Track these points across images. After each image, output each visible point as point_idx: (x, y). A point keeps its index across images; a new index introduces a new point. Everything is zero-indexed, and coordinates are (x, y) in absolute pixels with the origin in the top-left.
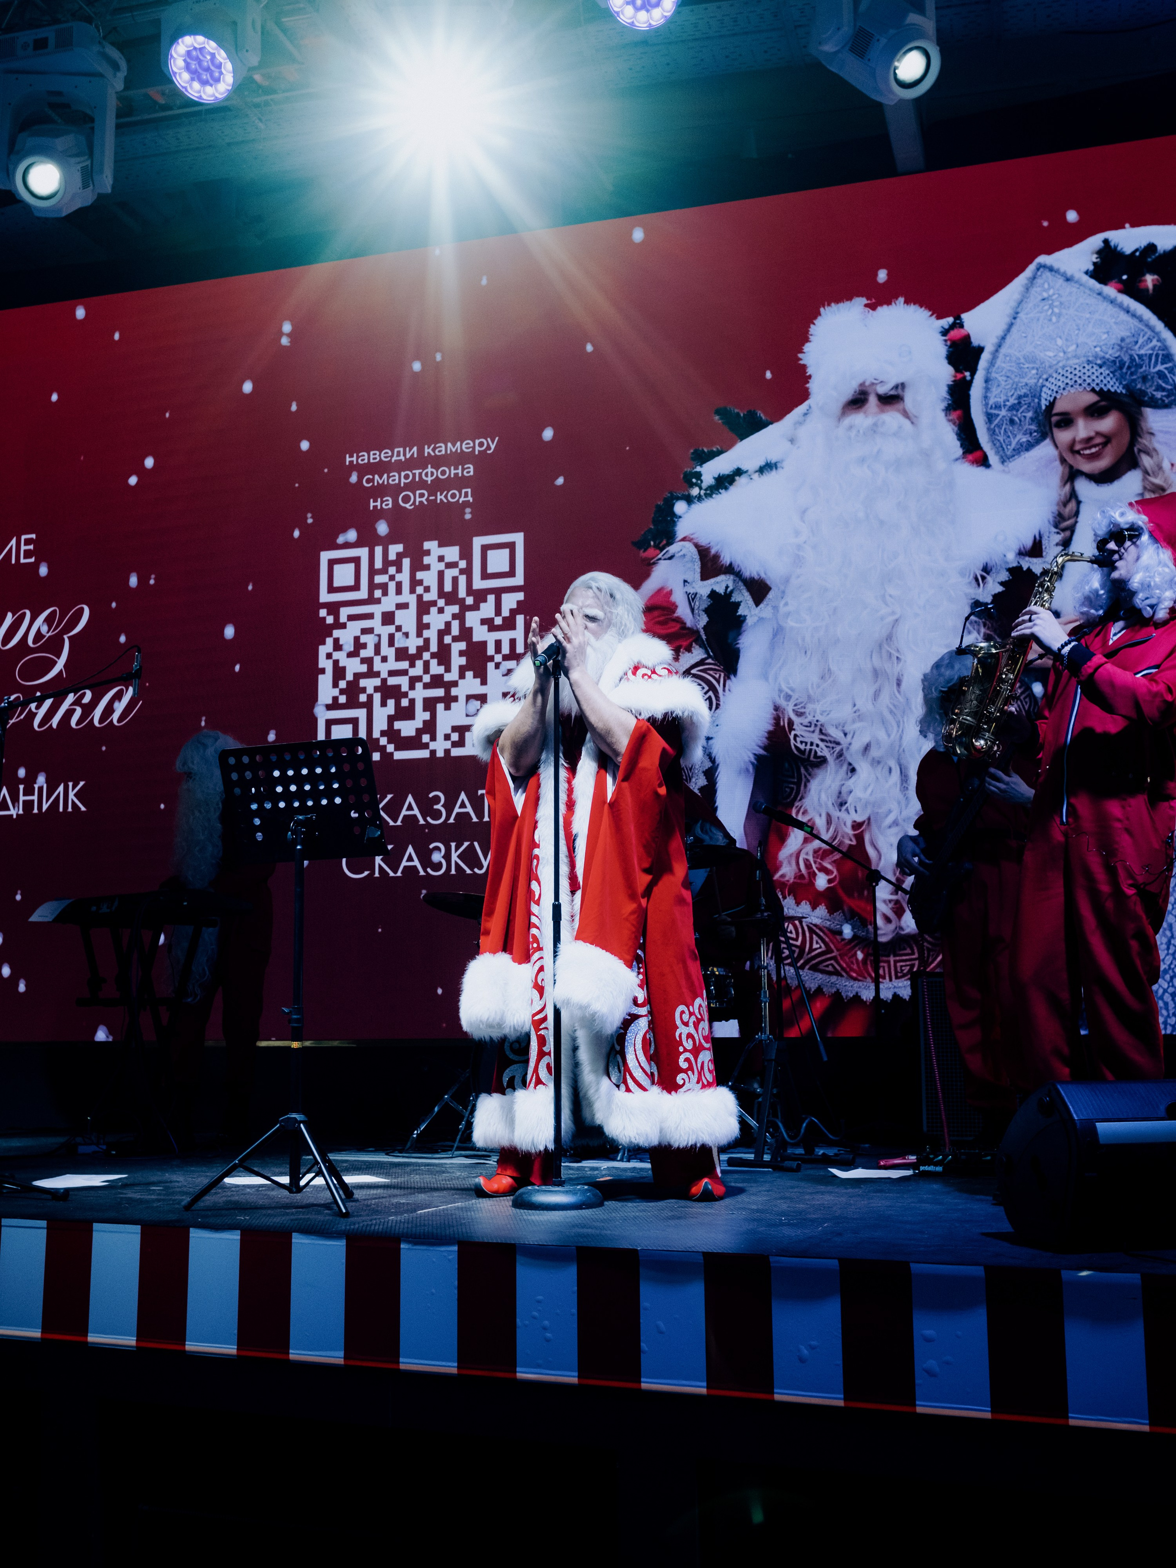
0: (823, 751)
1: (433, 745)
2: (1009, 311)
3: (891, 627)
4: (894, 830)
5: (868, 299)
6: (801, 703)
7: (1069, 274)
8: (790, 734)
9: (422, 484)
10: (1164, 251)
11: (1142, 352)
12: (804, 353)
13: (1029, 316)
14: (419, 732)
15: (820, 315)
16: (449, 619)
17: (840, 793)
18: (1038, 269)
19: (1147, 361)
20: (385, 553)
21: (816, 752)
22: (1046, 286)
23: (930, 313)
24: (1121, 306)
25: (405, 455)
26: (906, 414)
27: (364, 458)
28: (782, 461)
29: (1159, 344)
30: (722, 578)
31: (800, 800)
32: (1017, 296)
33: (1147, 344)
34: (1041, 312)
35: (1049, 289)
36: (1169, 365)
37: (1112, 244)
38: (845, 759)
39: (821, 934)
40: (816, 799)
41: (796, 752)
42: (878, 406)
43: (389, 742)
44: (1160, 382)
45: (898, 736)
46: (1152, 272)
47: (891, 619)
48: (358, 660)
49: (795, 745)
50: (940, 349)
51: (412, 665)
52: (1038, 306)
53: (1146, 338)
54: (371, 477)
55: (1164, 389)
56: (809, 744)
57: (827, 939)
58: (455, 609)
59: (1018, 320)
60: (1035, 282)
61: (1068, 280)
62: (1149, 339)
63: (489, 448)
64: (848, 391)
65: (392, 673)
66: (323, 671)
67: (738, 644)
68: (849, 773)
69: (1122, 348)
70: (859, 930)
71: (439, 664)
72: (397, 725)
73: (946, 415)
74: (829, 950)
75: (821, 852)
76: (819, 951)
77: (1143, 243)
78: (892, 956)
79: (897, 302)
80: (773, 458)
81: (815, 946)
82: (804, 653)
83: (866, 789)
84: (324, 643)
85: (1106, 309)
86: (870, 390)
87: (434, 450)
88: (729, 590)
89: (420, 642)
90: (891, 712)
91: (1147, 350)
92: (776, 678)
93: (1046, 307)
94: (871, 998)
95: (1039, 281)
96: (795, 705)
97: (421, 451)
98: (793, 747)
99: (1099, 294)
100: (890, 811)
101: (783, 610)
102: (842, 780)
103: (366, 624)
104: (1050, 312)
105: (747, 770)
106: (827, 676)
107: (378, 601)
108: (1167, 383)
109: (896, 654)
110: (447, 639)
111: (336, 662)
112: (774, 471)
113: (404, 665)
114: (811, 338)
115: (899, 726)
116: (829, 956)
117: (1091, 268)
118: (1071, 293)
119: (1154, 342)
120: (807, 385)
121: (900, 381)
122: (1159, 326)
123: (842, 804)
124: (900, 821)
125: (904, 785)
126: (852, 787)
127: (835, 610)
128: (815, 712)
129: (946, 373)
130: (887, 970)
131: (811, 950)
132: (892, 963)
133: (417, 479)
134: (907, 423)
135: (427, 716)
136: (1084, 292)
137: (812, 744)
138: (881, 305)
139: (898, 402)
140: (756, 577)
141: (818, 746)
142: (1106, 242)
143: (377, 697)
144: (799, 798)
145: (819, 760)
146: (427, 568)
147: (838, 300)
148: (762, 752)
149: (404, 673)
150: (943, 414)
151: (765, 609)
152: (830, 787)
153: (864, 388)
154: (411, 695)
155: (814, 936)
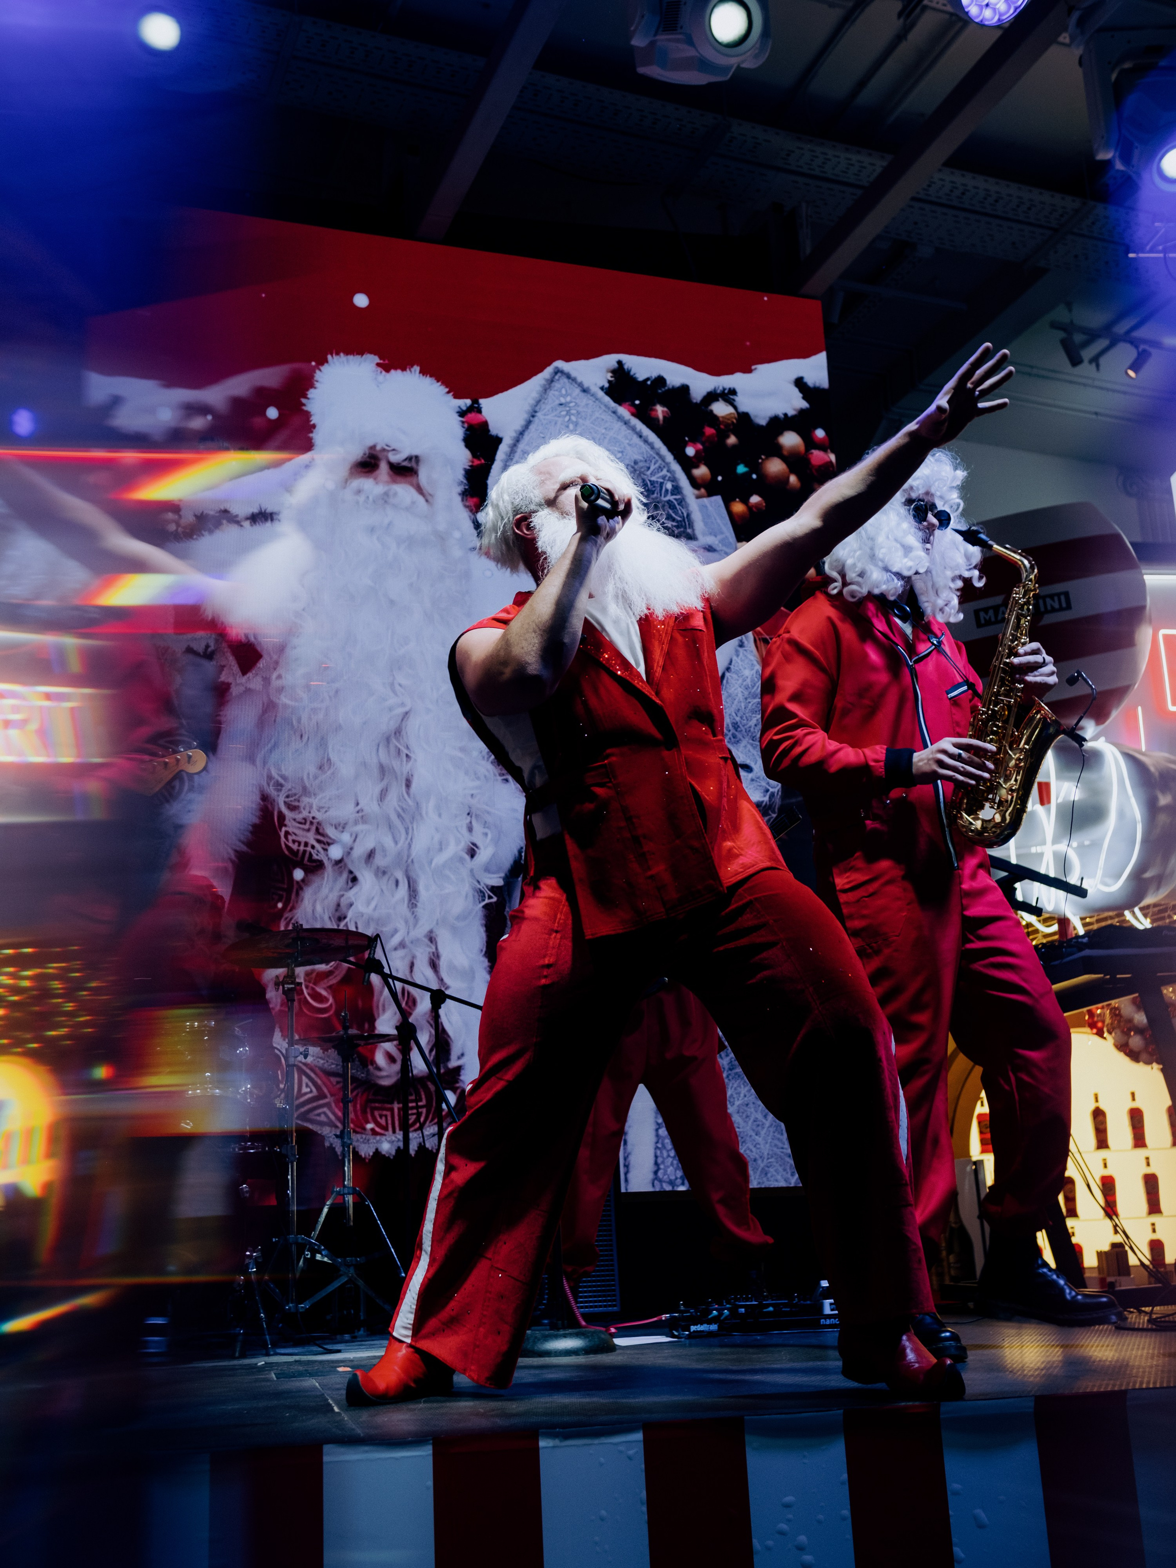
0: (320, 854)
2: (527, 408)
3: (400, 720)
4: (401, 953)
5: (381, 359)
6: (295, 795)
7: (586, 385)
8: (281, 831)
10: (673, 387)
11: (653, 479)
12: (308, 399)
13: (547, 417)
15: (327, 362)
17: (338, 905)
18: (556, 373)
19: (658, 489)
21: (311, 854)
22: (563, 391)
23: (447, 390)
24: (633, 429)
26: (419, 489)
28: (277, 514)
29: (669, 475)
30: (201, 634)
31: (291, 910)
32: (535, 395)
33: (658, 472)
34: (559, 417)
35: (567, 395)
36: (678, 497)
37: (626, 367)
38: (345, 865)
39: (312, 1075)
40: (309, 910)
41: (286, 852)
42: (390, 476)
44: (671, 512)
45: (407, 842)
46: (663, 404)
47: (401, 710)
49: (285, 844)
50: (455, 430)
52: (556, 410)
53: (657, 465)
55: (674, 520)
56: (302, 844)
57: (319, 1082)
59: (536, 419)
60: (553, 384)
61: (585, 391)
62: (660, 467)
64: (357, 452)
67: (219, 715)
68: (349, 882)
69: (635, 470)
70: (358, 1071)
73: (463, 500)
74: (321, 1096)
75: (314, 975)
76: (310, 1095)
77: (654, 375)
78: (396, 1103)
79: (413, 370)
80: (268, 507)
81: (305, 1090)
82: (298, 738)
83: (368, 903)
85: (620, 429)
86: (380, 455)
88: (210, 650)
90: (399, 816)
91: (658, 478)
92: (265, 763)
93: (564, 413)
94: (371, 1154)
95: (556, 385)
98: (283, 846)
99: (614, 412)
100: (396, 931)
101: (275, 683)
102: (340, 890)
104: (567, 418)
105: (226, 869)
106: (326, 768)
108: (676, 514)
109: (406, 751)
112: (269, 524)
114: (317, 385)
115: (407, 833)
116: (321, 1102)
117: (607, 385)
118: (587, 405)
119: (664, 472)
120: (311, 435)
121: (415, 452)
122: (669, 457)
124: (408, 943)
125: (413, 901)
126: (353, 899)
127: (337, 692)
128: (311, 807)
129: (462, 457)
130: (389, 1118)
131: (300, 1094)
132: (396, 1111)
134: (421, 499)
136: (600, 407)
137: (306, 844)
138: (396, 369)
139: (411, 475)
140: (244, 639)
141: (313, 847)
142: (620, 363)
144: (289, 908)
145: (314, 864)
147: (348, 352)
148: (244, 848)
150: (459, 498)
151: (254, 681)
152: (327, 897)
153: (374, 452)
155: (304, 1078)
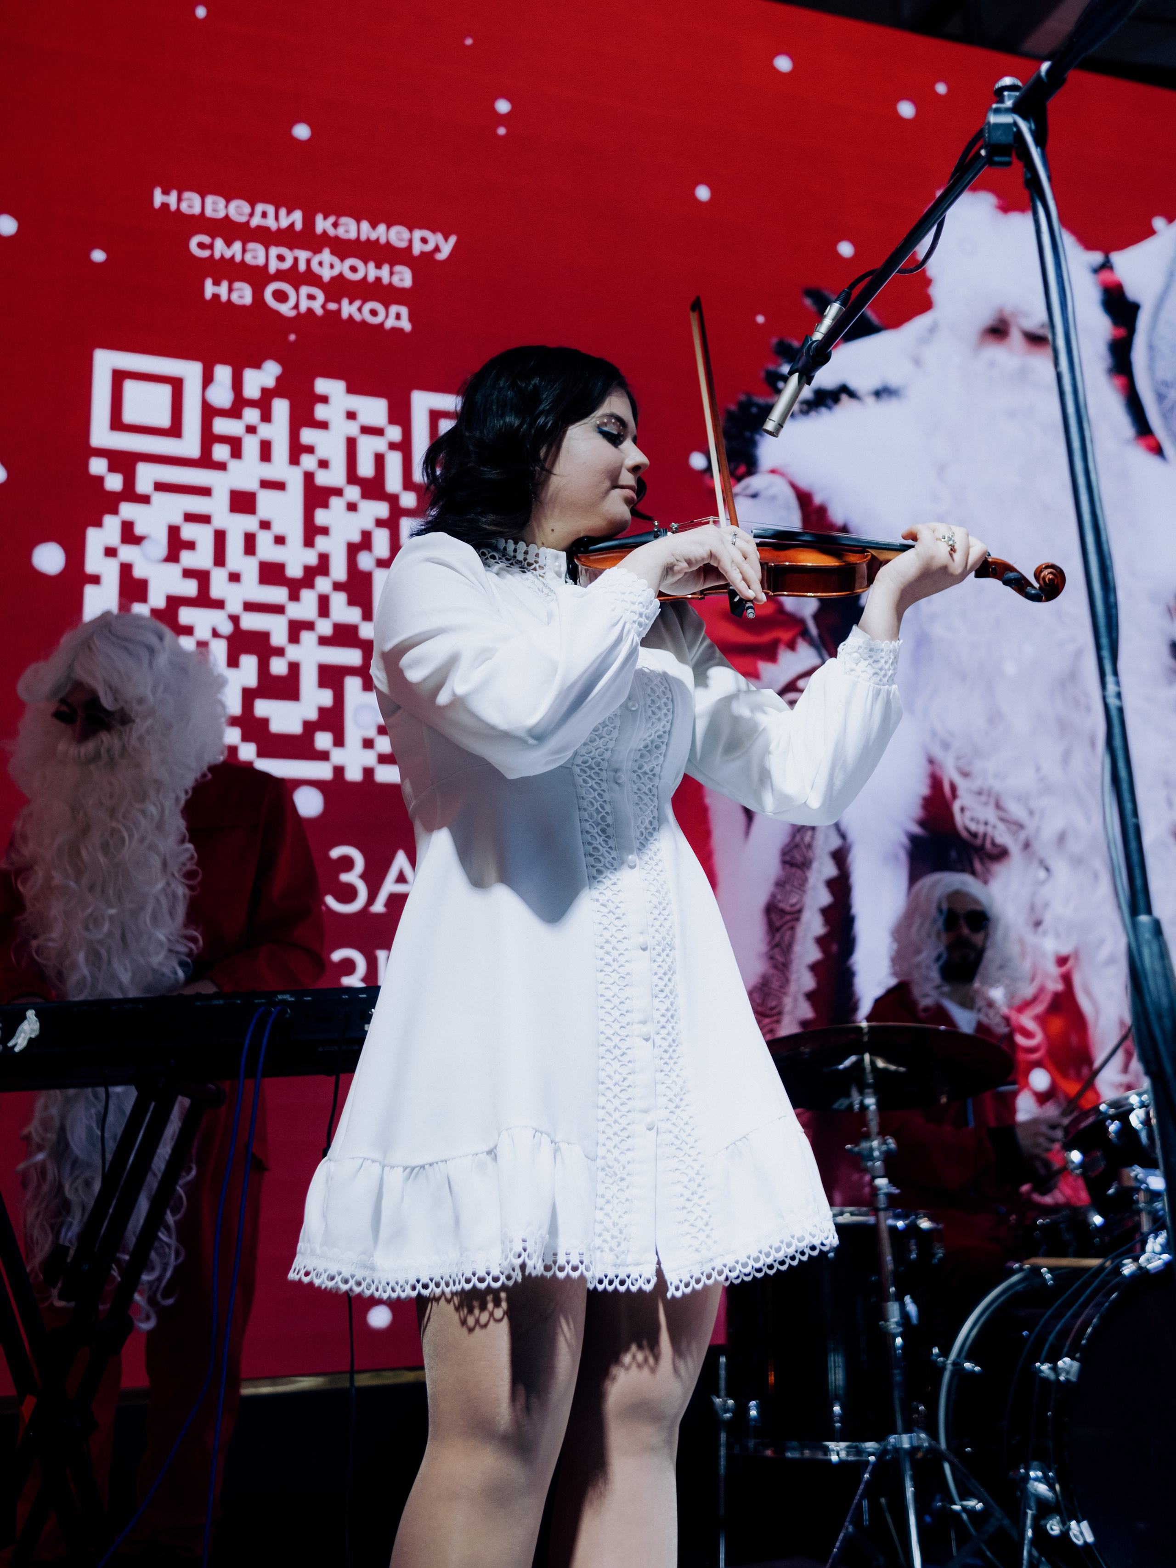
0: (1003, 837)
1: (338, 756)
6: (966, 757)
8: (954, 804)
9: (311, 278)
14: (310, 728)
16: (369, 525)
17: (1033, 905)
20: (237, 384)
25: (277, 218)
27: (191, 203)
28: (906, 388)
38: (1034, 852)
42: (1024, 345)
43: (245, 738)
48: (175, 570)
51: (294, 597)
54: (206, 239)
58: (382, 509)
63: (437, 249)
64: (984, 314)
65: (250, 607)
66: (95, 580)
71: (351, 602)
72: (263, 708)
73: (1109, 380)
80: (893, 381)
83: (1067, 903)
84: (99, 524)
86: (1011, 320)
87: (335, 225)
89: (311, 557)
96: (958, 758)
97: (309, 222)
98: (960, 825)
102: (1032, 885)
103: (197, 504)
105: (896, 858)
107: (222, 466)
110: (365, 561)
111: (126, 569)
112: (896, 400)
113: (277, 594)
123: (1038, 924)
126: (1049, 897)
128: (986, 773)
129: (1101, 325)
133: (302, 267)
135: (326, 698)
143: (219, 650)
145: (998, 850)
146: (323, 425)
148: (916, 828)
149: (278, 609)
150: (1104, 377)
152: (1018, 894)
153: (1003, 317)
154: (293, 653)
